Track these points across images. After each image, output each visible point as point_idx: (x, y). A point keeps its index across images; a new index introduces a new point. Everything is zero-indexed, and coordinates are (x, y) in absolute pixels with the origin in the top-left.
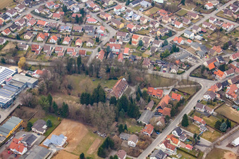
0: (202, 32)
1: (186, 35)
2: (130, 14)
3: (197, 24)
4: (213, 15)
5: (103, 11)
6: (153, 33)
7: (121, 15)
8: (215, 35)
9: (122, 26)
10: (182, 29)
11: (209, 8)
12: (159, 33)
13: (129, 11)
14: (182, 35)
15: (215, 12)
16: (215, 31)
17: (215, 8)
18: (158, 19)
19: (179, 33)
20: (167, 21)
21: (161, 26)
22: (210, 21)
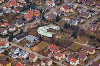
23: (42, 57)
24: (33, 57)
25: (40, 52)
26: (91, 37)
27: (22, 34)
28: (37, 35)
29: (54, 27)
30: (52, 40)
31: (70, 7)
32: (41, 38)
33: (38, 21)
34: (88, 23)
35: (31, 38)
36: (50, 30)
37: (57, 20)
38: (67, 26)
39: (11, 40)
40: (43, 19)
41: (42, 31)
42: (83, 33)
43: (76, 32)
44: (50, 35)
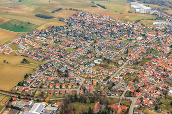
0: (121, 75)
1: (115, 77)
2: (88, 70)
3: (118, 72)
4: (123, 67)
5: (75, 70)
6: (101, 78)
7: (84, 71)
8: (127, 76)
9: (86, 76)
10: (112, 74)
11: (120, 64)
12: (104, 78)
13: (87, 69)
14: (114, 77)
15: (123, 65)
16: (127, 74)
17: (123, 64)
18: (100, 71)
19: (112, 77)
20: (105, 72)
21: (103, 74)
22: (123, 70)
23: (98, 72)
24: (95, 72)
25: (97, 70)
26: (115, 63)
27: (89, 63)
28: (94, 63)
29: (100, 60)
30: (100, 65)
31: (105, 52)
32: (96, 64)
33: (93, 58)
34: (112, 57)
35: (92, 65)
36: (99, 61)
37: (101, 57)
38: (105, 59)
39: (84, 66)
40: (95, 57)
41: (96, 61)
42: (111, 61)
43: (109, 61)
44: (99, 63)
